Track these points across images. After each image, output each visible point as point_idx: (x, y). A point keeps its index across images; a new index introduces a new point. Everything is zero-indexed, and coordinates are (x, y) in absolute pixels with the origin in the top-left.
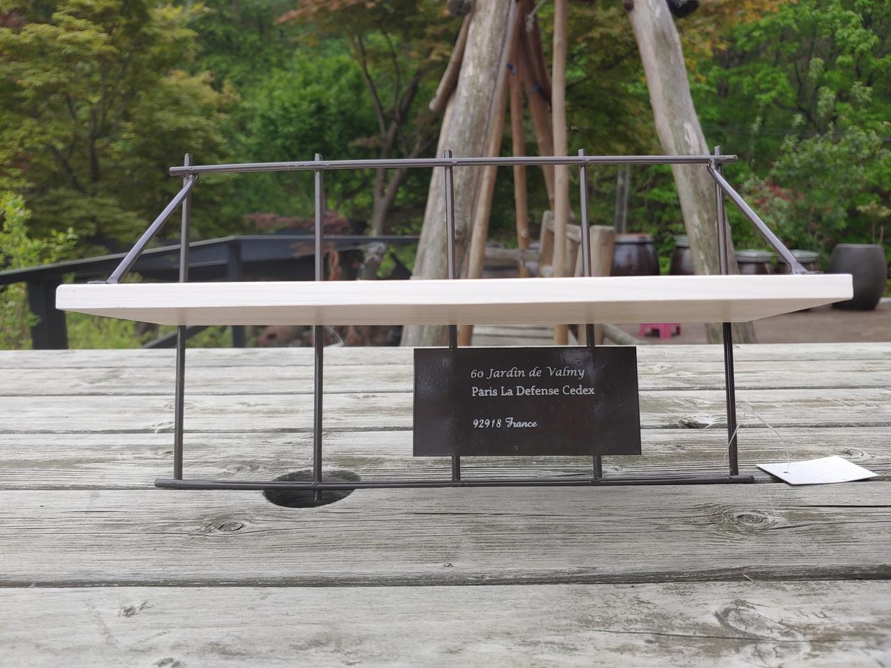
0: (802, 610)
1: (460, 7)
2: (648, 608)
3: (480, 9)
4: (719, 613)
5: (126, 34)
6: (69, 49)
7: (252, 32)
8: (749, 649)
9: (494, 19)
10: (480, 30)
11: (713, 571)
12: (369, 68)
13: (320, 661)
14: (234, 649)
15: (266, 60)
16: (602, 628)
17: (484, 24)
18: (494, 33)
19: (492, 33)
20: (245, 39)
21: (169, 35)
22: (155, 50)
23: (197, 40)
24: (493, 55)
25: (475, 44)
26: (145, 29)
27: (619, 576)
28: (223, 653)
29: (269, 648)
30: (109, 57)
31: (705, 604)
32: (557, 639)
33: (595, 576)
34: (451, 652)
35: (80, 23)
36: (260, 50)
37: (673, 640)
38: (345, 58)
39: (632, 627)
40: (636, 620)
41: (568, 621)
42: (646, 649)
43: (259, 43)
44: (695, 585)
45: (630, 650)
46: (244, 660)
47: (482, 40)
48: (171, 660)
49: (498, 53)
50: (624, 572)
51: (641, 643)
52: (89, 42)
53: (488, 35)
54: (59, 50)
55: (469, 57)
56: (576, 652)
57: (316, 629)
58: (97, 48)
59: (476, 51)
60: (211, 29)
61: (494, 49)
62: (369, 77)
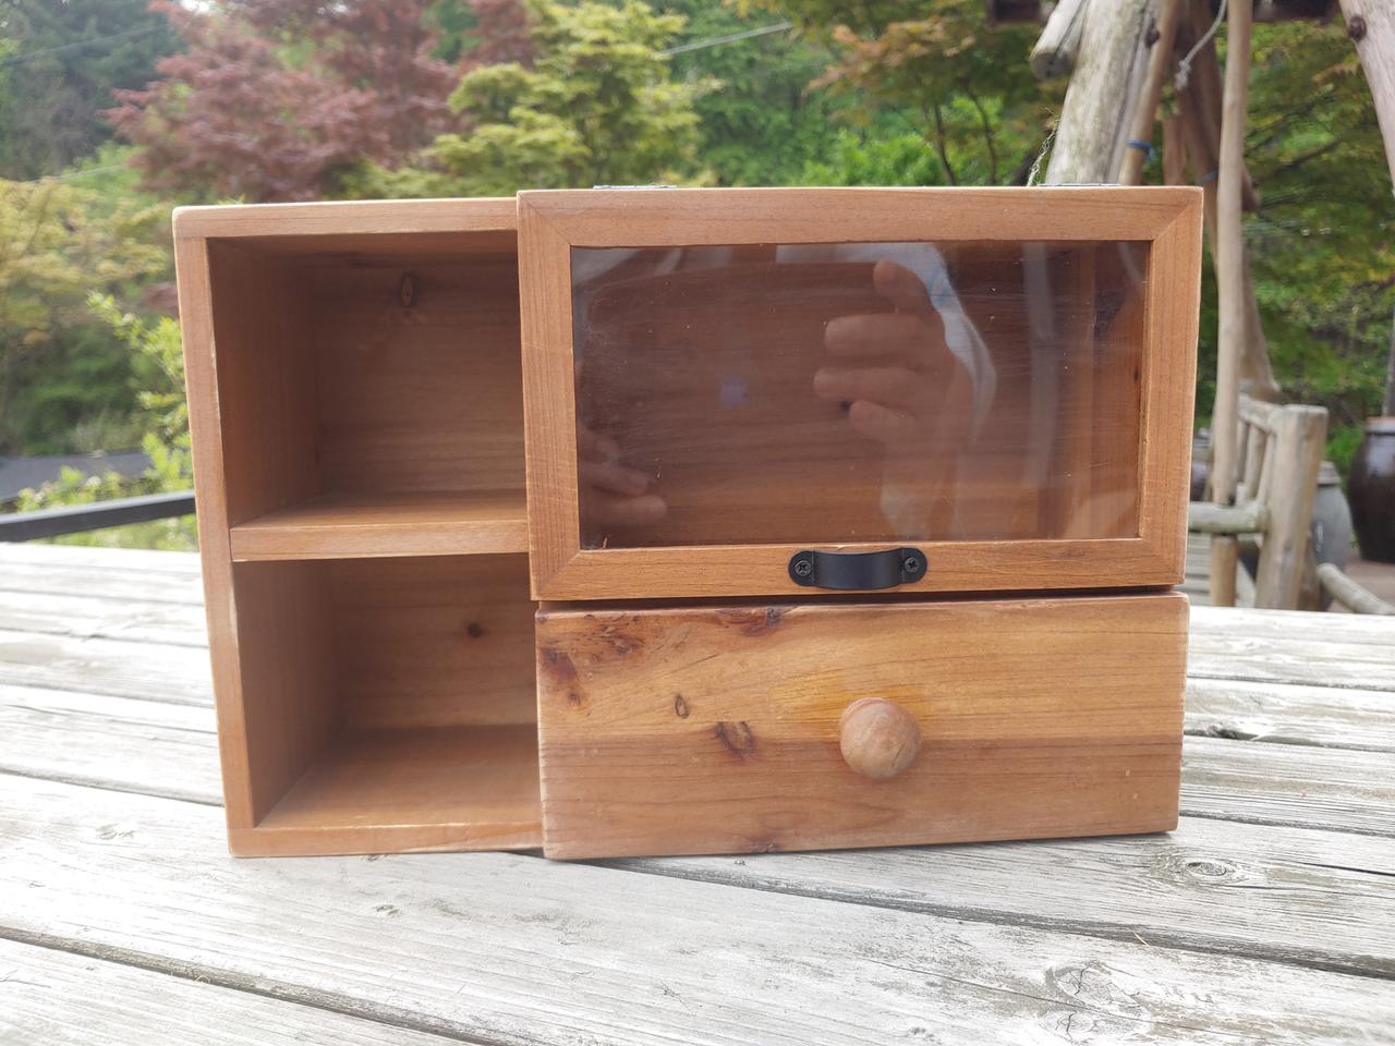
0: (1179, 988)
1: (1051, 63)
2: (960, 949)
3: (1084, 64)
4: (1054, 970)
5: (602, 126)
6: (528, 156)
7: (779, 110)
8: (1061, 1015)
9: (1107, 78)
10: (1083, 97)
11: (1091, 924)
12: (951, 153)
13: (537, 935)
14: (455, 909)
15: (799, 150)
16: (882, 960)
17: (1090, 87)
18: (1106, 100)
19: (1101, 100)
20: (769, 120)
21: (659, 123)
22: (641, 145)
23: (699, 126)
24: (1103, 135)
25: (1074, 121)
26: (628, 118)
27: (954, 909)
28: (444, 910)
29: (491, 914)
30: (579, 162)
31: (1044, 958)
32: (816, 961)
33: (922, 905)
34: (683, 952)
35: (543, 119)
36: (791, 134)
37: (965, 987)
38: (914, 140)
39: (921, 965)
40: (933, 959)
41: (844, 946)
42: (921, 991)
43: (789, 126)
44: (1048, 935)
45: (899, 988)
46: (460, 920)
47: (1086, 113)
48: (391, 907)
49: (1112, 131)
50: (964, 906)
51: (918, 982)
52: (554, 143)
53: (1096, 104)
54: (515, 158)
55: (1062, 142)
56: (830, 979)
57: (550, 904)
58: (561, 150)
59: (1074, 131)
60: (719, 109)
61: (1104, 125)
62: (947, 166)
